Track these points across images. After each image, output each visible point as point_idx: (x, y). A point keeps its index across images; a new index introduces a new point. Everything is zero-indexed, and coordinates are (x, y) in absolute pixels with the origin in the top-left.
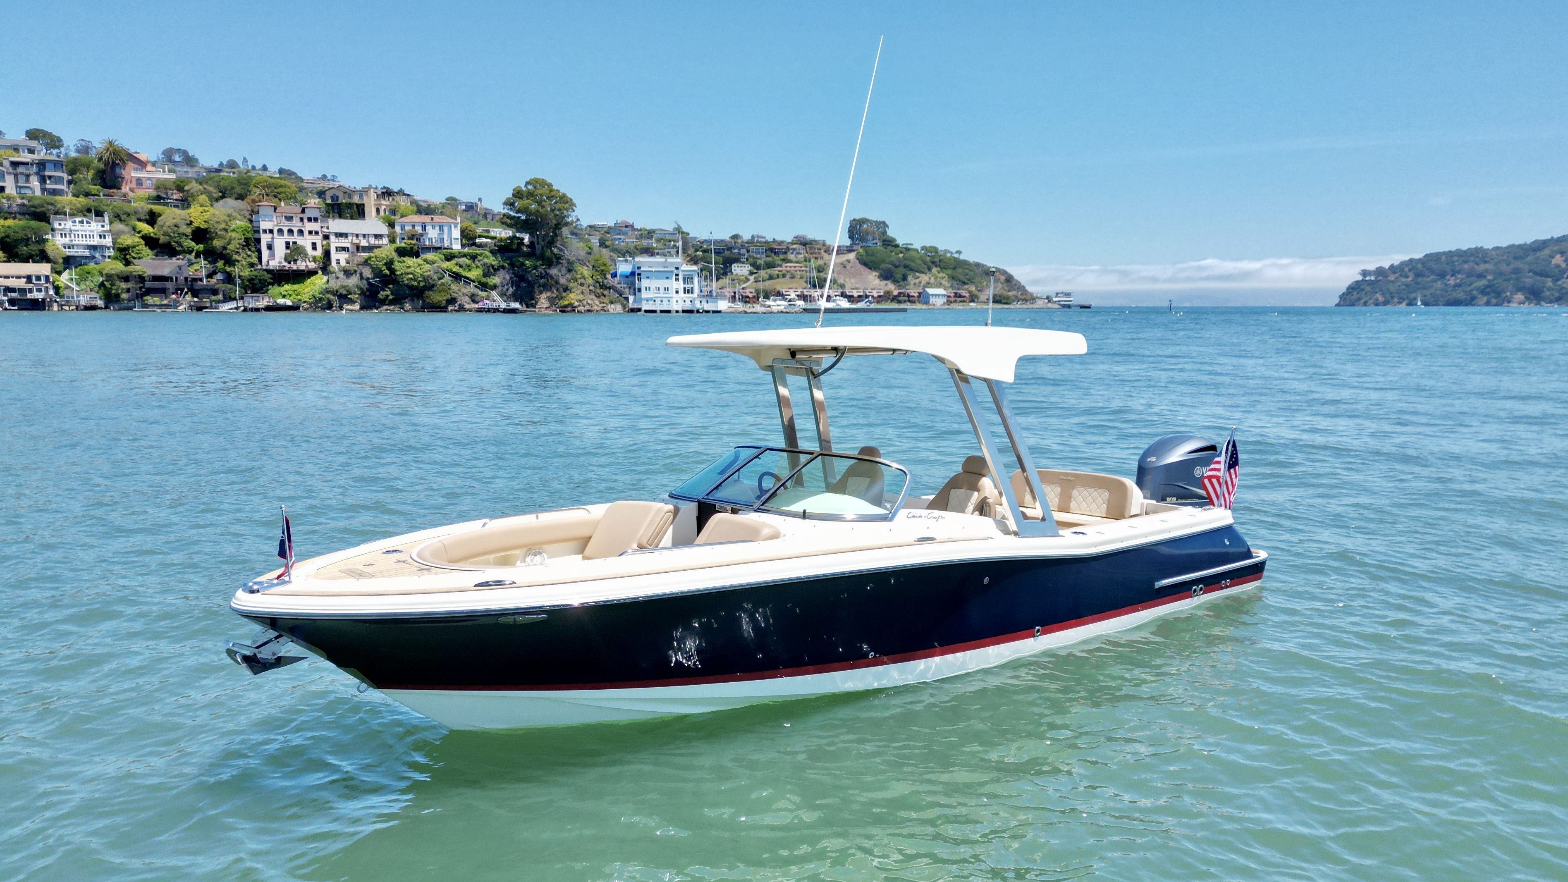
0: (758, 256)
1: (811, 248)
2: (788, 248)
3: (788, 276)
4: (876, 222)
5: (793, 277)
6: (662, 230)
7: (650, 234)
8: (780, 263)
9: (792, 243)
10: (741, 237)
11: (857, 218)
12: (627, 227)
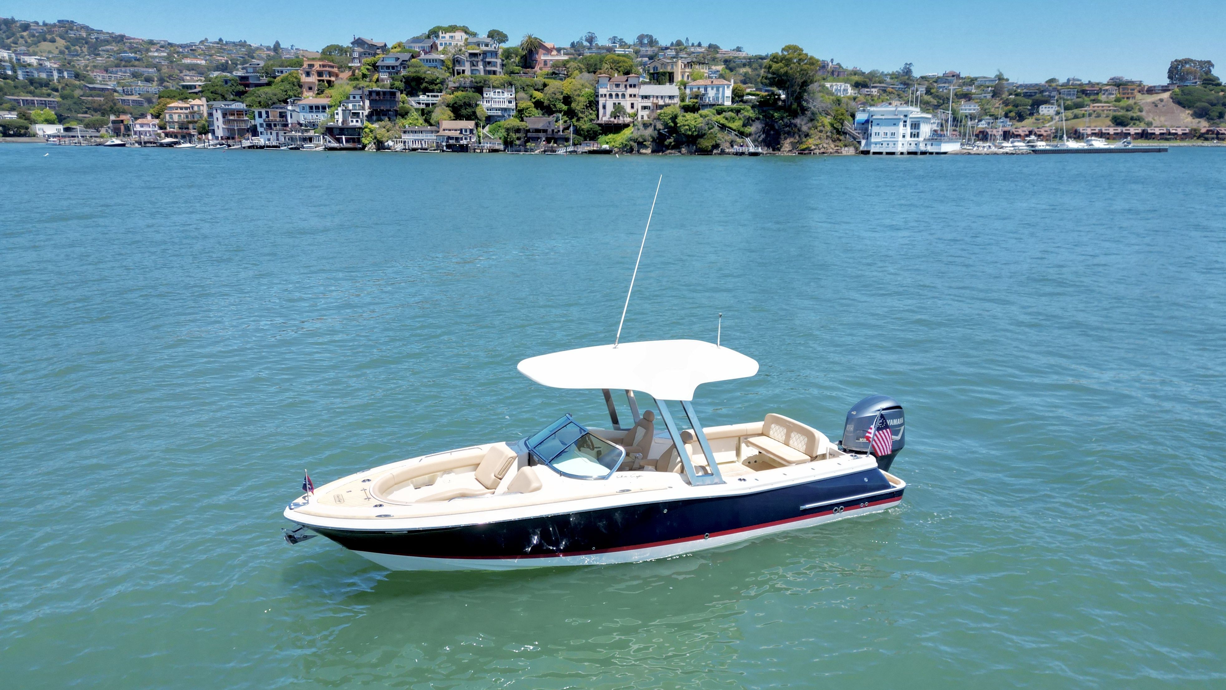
0: (1069, 98)
1: (1124, 89)
2: (1100, 89)
3: (1094, 115)
4: (1200, 62)
5: (1098, 116)
6: (984, 77)
7: (972, 81)
8: (1089, 103)
9: (1107, 85)
10: (1058, 81)
11: (1180, 58)
12: (953, 76)
